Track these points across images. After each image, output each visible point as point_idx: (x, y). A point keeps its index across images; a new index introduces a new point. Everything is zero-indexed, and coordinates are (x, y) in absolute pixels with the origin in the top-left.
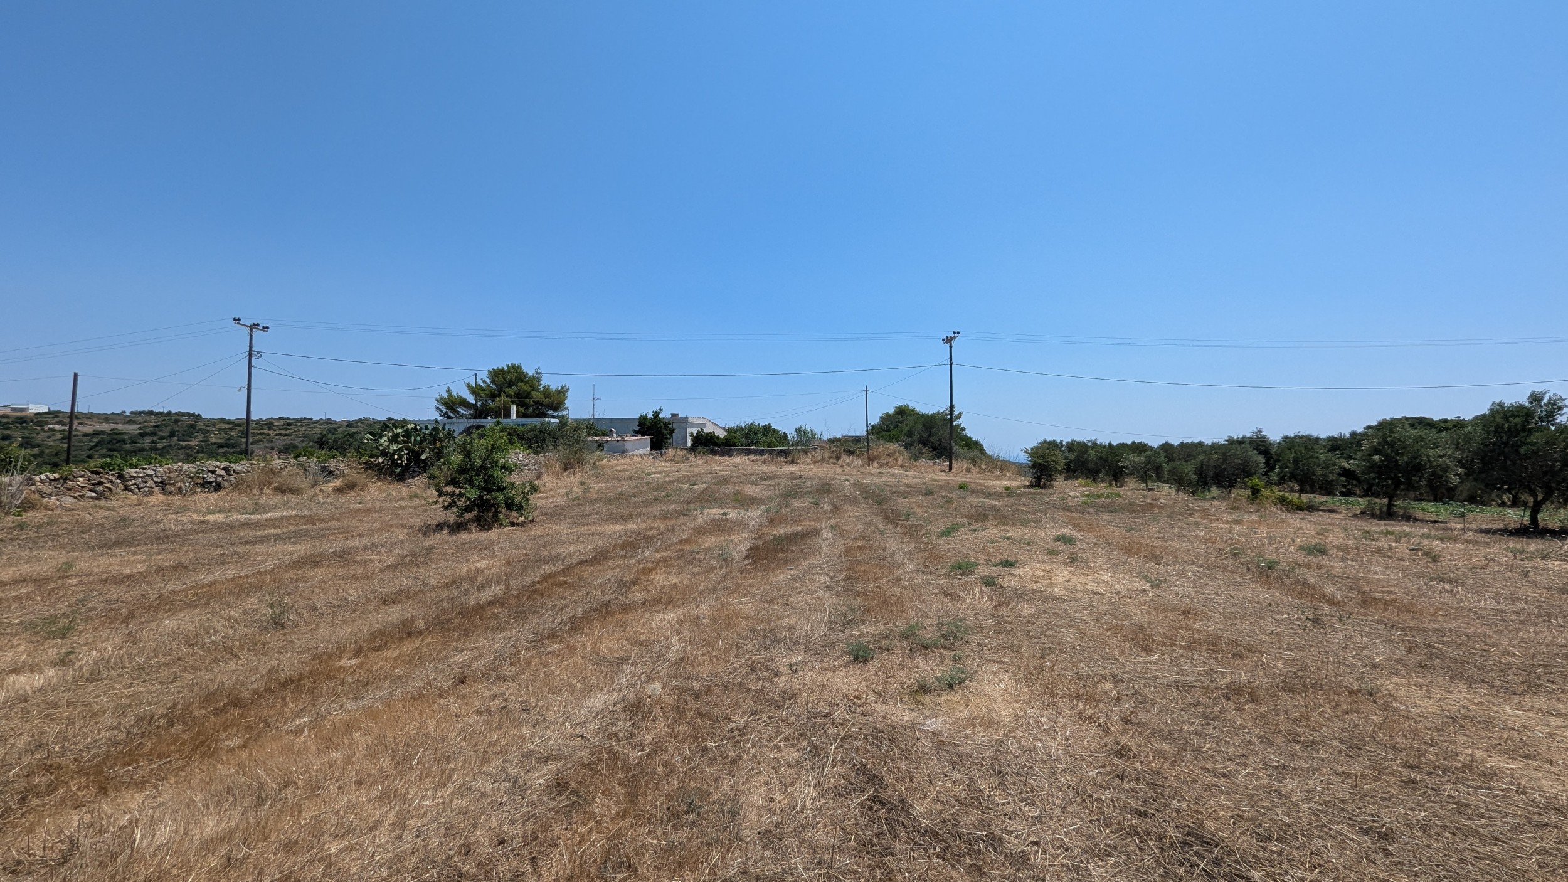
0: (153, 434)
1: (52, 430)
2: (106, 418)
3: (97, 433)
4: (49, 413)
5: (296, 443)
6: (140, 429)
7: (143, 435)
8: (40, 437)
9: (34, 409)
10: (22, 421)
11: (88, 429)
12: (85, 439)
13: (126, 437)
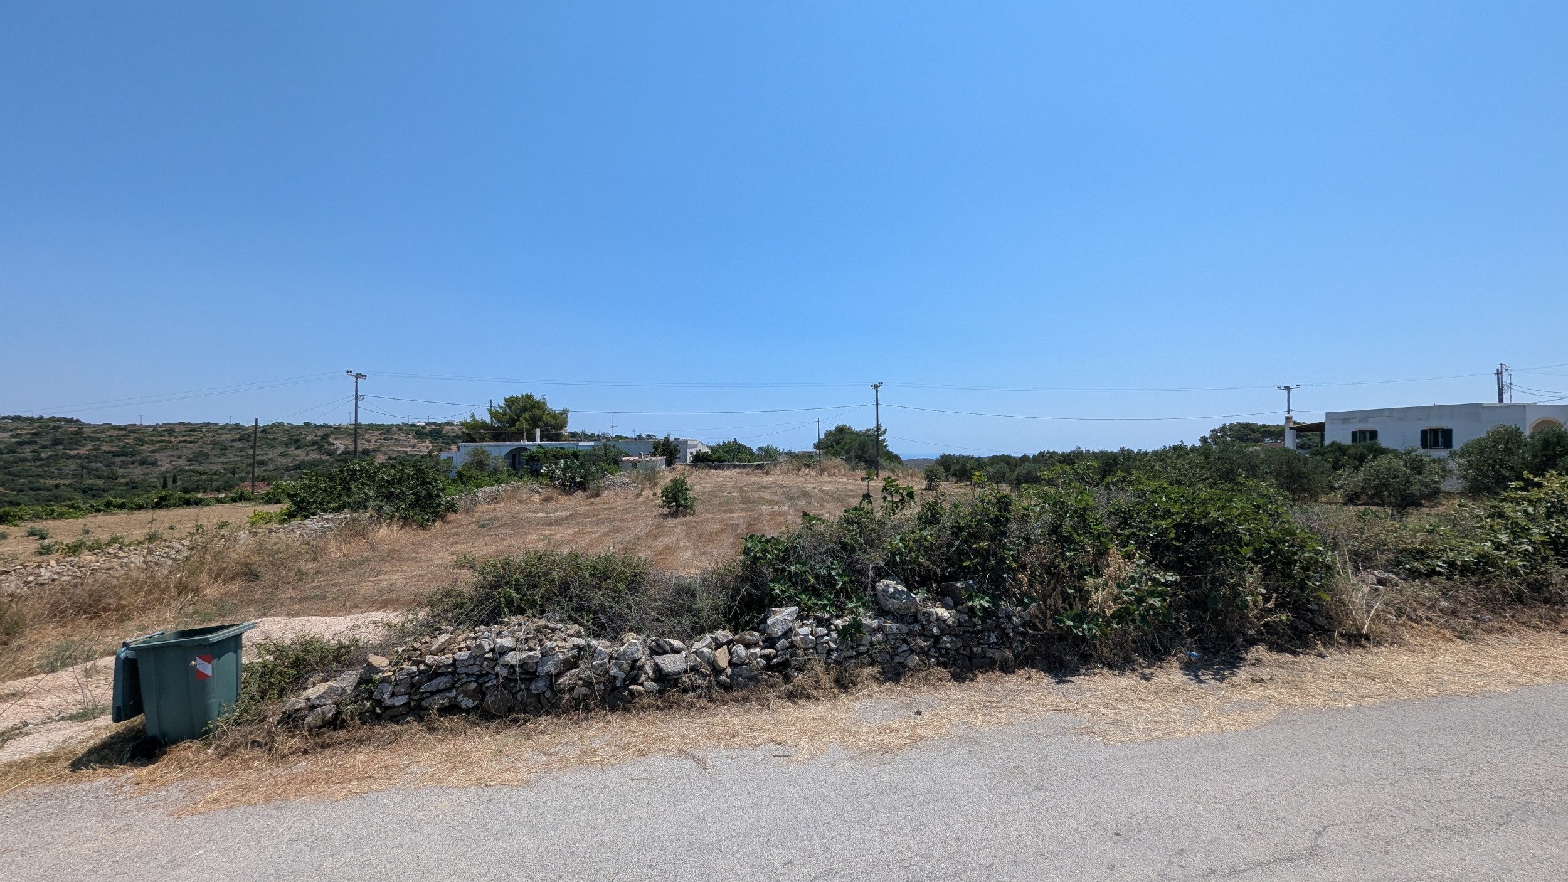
0: (32, 442)
7: (19, 444)
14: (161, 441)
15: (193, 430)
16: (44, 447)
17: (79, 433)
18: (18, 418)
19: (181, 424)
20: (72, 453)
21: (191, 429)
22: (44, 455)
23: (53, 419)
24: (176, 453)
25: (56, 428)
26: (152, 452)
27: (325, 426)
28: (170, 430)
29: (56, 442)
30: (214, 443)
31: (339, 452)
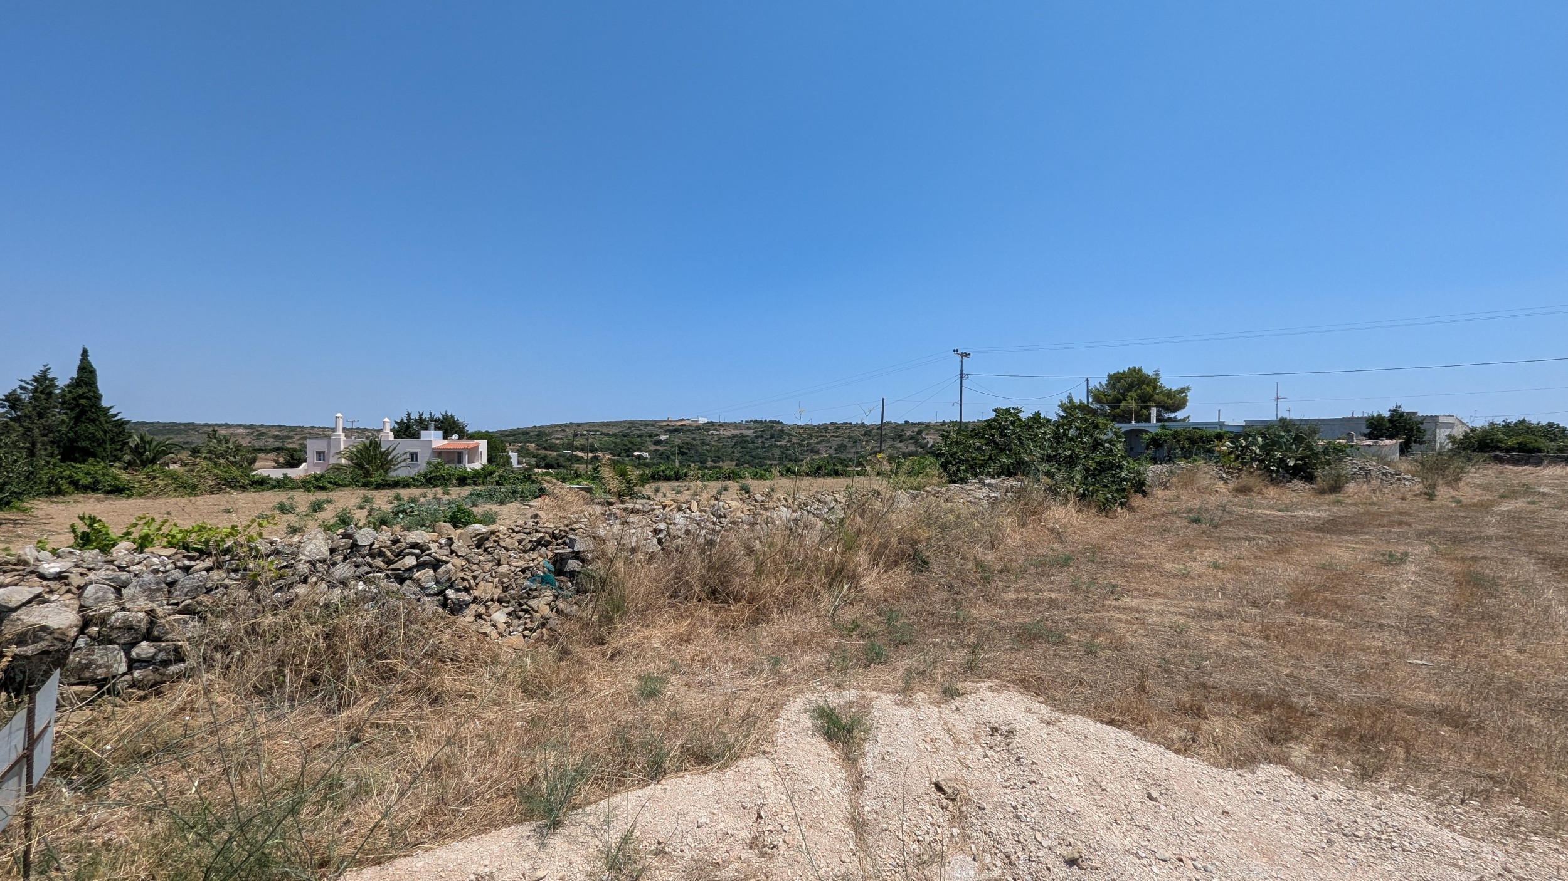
0: (762, 437)
1: (712, 434)
2: (736, 426)
3: (734, 436)
4: (708, 423)
5: (845, 443)
6: (754, 433)
7: (756, 437)
8: (708, 439)
9: (703, 421)
10: (698, 428)
11: (728, 434)
12: (729, 440)
13: (749, 439)
14: (821, 436)
15: (838, 428)
16: (766, 440)
17: (782, 431)
18: (756, 421)
19: (832, 423)
20: (779, 443)
21: (837, 427)
22: (766, 445)
23: (771, 422)
24: (829, 444)
25: (772, 427)
26: (817, 443)
27: (919, 424)
28: (825, 428)
29: (772, 436)
30: (850, 437)
31: (929, 445)
